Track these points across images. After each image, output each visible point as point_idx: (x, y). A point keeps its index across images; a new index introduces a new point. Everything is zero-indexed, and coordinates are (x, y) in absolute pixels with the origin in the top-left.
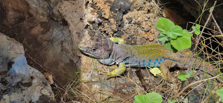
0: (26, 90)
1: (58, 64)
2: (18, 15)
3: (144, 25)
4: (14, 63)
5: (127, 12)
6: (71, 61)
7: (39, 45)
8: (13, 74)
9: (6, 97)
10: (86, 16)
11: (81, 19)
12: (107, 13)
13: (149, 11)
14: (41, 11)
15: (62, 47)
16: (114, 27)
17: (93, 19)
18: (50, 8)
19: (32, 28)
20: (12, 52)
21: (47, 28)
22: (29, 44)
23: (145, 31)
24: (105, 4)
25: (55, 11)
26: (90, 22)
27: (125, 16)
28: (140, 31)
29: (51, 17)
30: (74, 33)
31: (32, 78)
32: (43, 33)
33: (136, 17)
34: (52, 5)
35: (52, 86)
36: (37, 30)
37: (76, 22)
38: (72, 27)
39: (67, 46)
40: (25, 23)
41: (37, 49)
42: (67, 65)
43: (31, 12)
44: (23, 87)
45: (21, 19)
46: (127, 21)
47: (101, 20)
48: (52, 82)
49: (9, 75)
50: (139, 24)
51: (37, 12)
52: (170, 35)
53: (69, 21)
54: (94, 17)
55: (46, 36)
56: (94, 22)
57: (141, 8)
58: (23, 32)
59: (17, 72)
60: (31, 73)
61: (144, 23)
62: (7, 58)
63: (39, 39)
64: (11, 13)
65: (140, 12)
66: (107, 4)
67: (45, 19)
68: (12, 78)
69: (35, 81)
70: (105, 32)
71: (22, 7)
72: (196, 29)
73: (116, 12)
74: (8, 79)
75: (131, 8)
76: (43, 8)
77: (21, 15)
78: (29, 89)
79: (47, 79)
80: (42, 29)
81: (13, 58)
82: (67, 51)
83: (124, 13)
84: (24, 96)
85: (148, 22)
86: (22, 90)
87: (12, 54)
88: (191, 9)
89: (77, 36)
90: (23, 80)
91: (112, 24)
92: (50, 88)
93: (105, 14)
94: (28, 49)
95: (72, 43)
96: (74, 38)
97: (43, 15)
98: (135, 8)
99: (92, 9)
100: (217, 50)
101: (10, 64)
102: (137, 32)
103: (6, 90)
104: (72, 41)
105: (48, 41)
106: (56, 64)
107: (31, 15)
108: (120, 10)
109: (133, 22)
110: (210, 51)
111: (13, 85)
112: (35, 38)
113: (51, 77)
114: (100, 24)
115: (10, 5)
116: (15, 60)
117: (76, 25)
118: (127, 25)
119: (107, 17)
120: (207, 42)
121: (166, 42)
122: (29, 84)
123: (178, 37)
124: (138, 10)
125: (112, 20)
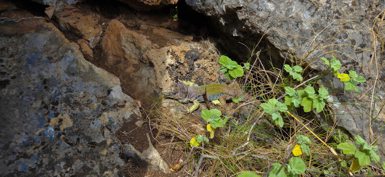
0: (120, 110)
1: (145, 94)
2: (116, 59)
5: (197, 60)
6: (155, 92)
7: (131, 80)
8: (111, 98)
9: (105, 113)
10: (167, 60)
11: (163, 62)
12: (182, 59)
13: (212, 60)
14: (133, 56)
15: (148, 81)
16: (187, 69)
17: (172, 63)
18: (141, 54)
19: (126, 68)
20: (111, 83)
21: (137, 68)
22: (123, 79)
23: (209, 74)
24: (181, 52)
25: (144, 56)
26: (169, 65)
27: (195, 63)
28: (206, 74)
29: (141, 61)
30: (158, 72)
31: (125, 102)
32: (135, 71)
33: (203, 63)
34: (142, 52)
35: (140, 108)
36: (130, 69)
37: (160, 64)
38: (156, 67)
39: (152, 81)
40: (121, 65)
41: (130, 83)
42: (151, 94)
43: (126, 57)
44: (118, 108)
45: (119, 62)
46: (196, 66)
47: (178, 65)
48: (140, 106)
49: (108, 99)
50: (205, 69)
51: (131, 57)
52: (229, 67)
53: (155, 63)
54: (173, 62)
55: (137, 74)
56: (173, 65)
57: (207, 58)
58: (119, 71)
59: (114, 97)
60: (124, 98)
61: (209, 68)
62: (107, 87)
63: (131, 76)
64: (111, 57)
65: (206, 60)
66: (183, 53)
67: (136, 62)
68: (110, 101)
69: (127, 104)
70: (180, 73)
71: (120, 53)
72: (247, 65)
73: (189, 59)
74: (107, 101)
75: (200, 57)
76: (135, 54)
77: (119, 59)
78: (123, 109)
79: (137, 103)
80: (134, 69)
81: (112, 87)
82: (152, 85)
83: (195, 60)
84: (119, 114)
85: (211, 68)
86: (117, 110)
87: (111, 84)
88: (243, 57)
89: (160, 74)
90: (118, 103)
91: (185, 67)
92: (138, 109)
93: (181, 60)
94: (123, 82)
95: (156, 79)
96: (158, 75)
97: (135, 59)
98: (203, 57)
99: (171, 56)
100: (261, 82)
101: (109, 92)
102: (204, 74)
103: (105, 109)
104: (156, 77)
105: (138, 77)
106: (143, 93)
107: (126, 59)
108: (192, 58)
109: (201, 67)
110: (256, 83)
111: (111, 106)
112: (128, 75)
113: (139, 102)
114: (177, 67)
115: (110, 52)
116: (113, 89)
117: (159, 66)
118: (196, 69)
119: (182, 62)
120: (254, 77)
121: (226, 73)
122: (123, 106)
123: (235, 68)
125: (186, 65)
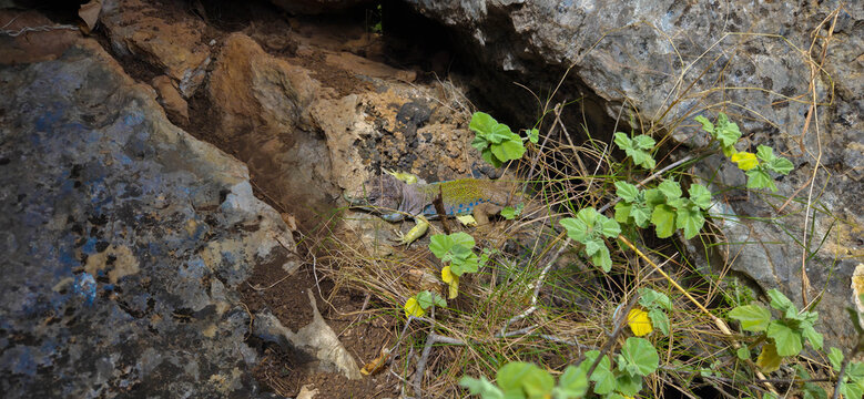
0: (249, 237)
1: (305, 201)
2: (241, 122)
3: (450, 146)
4: (230, 192)
5: (424, 125)
6: (328, 195)
7: (274, 168)
8: (228, 210)
9: (213, 244)
10: (356, 125)
11: (348, 129)
12: (391, 123)
13: (459, 126)
14: (280, 116)
15: (314, 172)
16: (402, 146)
17: (368, 131)
18: (297, 111)
19: (264, 142)
20: (228, 175)
21: (288, 142)
22: (257, 168)
23: (452, 157)
24: (389, 108)
25: (304, 115)
26: (362, 135)
27: (420, 131)
28: (444, 156)
29: (298, 126)
30: (335, 151)
31: (260, 218)
32: (283, 150)
33: (438, 133)
34: (299, 105)
35: (295, 234)
36: (272, 146)
37: (340, 133)
38: (331, 140)
39: (322, 171)
40: (253, 135)
41: (271, 176)
42: (320, 202)
43: (263, 116)
44: (244, 232)
45: (247, 129)
46: (423, 138)
47: (381, 135)
48: (294, 228)
49: (221, 211)
50: (442, 144)
51: (274, 118)
52: (491, 137)
53: (328, 132)
54: (370, 129)
55: (288, 155)
56: (369, 136)
57: (446, 121)
58: (248, 149)
59: (235, 206)
60: (258, 210)
61: (451, 143)
62: (218, 185)
63: (275, 160)
64: (229, 118)
65: (445, 126)
66: (392, 109)
67: (287, 129)
68: (225, 217)
69: (264, 223)
70: (386, 153)
71: (249, 108)
72: (533, 135)
73: (406, 122)
74: (219, 217)
75: (431, 119)
76: (285, 110)
77: (247, 122)
78: (255, 235)
79: (287, 222)
80: (282, 145)
81: (230, 185)
82: (322, 180)
83: (420, 125)
84: (245, 245)
85: (457, 142)
86: (242, 236)
87: (227, 178)
88: (527, 118)
89: (339, 155)
90: (244, 220)
91: (398, 141)
92: (290, 235)
93: (387, 125)
94: (256, 174)
95: (331, 167)
96: (335, 158)
97: (284, 122)
98: (437, 119)
99: (366, 115)
101: (223, 195)
102: (439, 157)
103: (214, 235)
104: (331, 163)
105: (291, 163)
106: (302, 200)
107: (263, 122)
108: (412, 119)
109: (433, 140)
110: (552, 175)
111: (227, 227)
112: (268, 158)
113: (292, 220)
114: (379, 140)
115: (228, 104)
116: (232, 188)
117: (338, 139)
118: (422, 145)
119: (390, 130)
120: (549, 161)
121: (484, 151)
122: (255, 228)
123: (504, 140)
124: (442, 123)
125: (399, 135)
